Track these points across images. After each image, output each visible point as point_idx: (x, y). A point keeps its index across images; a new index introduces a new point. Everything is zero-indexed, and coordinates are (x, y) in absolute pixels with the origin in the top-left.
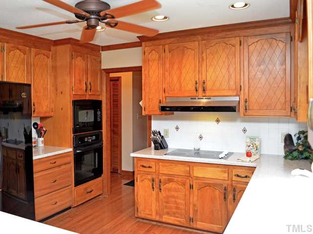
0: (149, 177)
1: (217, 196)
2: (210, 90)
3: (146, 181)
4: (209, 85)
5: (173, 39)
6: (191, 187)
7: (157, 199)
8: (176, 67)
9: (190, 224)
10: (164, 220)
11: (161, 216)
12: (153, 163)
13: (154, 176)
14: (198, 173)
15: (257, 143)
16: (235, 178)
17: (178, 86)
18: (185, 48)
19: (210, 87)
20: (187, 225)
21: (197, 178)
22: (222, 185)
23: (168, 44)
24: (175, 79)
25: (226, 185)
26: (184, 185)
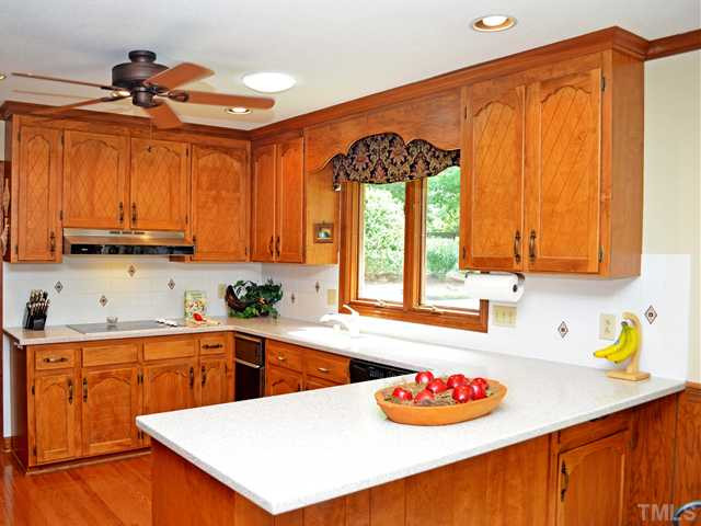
0: (62, 379)
1: (180, 385)
2: (144, 219)
3: (54, 390)
4: (141, 211)
5: (80, 123)
6: (141, 379)
7: (79, 419)
8: (83, 174)
9: (138, 443)
10: (92, 452)
11: (86, 447)
12: (71, 351)
13: (71, 375)
14: (152, 353)
15: (203, 300)
16: (203, 351)
17: (87, 208)
18: (102, 145)
19: (143, 215)
20: (135, 447)
21: (150, 362)
22: (186, 365)
23: (71, 130)
24: (82, 194)
25: (191, 365)
26: (129, 378)
